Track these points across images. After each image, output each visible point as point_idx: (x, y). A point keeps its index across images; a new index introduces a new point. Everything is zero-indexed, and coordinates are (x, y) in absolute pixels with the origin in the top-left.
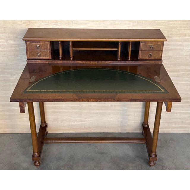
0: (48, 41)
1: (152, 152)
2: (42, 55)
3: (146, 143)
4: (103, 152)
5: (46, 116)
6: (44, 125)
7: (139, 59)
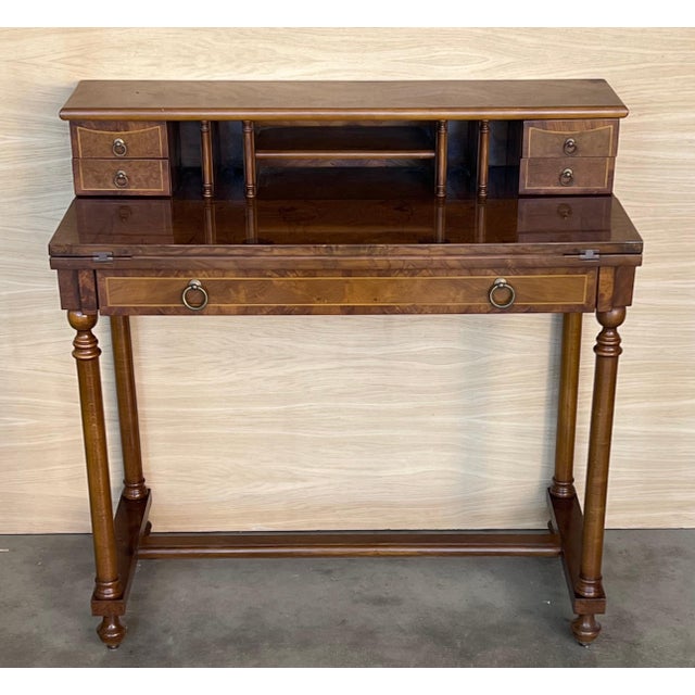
0: (159, 122)
1: (582, 576)
2: (133, 179)
3: (561, 553)
4: (384, 596)
6: (136, 494)
7: (521, 191)
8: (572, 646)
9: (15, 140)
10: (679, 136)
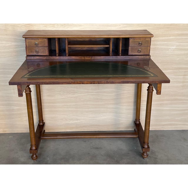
0: (46, 38)
1: (144, 143)
2: (40, 51)
3: (138, 137)
4: (98, 147)
5: (44, 115)
6: (41, 124)
7: (129, 54)
8: (142, 159)
9: (13, 44)
10: (163, 43)
